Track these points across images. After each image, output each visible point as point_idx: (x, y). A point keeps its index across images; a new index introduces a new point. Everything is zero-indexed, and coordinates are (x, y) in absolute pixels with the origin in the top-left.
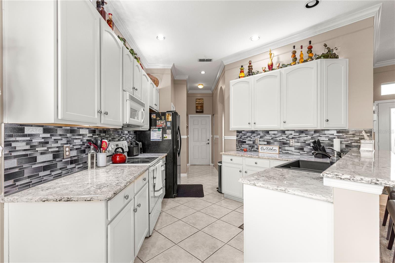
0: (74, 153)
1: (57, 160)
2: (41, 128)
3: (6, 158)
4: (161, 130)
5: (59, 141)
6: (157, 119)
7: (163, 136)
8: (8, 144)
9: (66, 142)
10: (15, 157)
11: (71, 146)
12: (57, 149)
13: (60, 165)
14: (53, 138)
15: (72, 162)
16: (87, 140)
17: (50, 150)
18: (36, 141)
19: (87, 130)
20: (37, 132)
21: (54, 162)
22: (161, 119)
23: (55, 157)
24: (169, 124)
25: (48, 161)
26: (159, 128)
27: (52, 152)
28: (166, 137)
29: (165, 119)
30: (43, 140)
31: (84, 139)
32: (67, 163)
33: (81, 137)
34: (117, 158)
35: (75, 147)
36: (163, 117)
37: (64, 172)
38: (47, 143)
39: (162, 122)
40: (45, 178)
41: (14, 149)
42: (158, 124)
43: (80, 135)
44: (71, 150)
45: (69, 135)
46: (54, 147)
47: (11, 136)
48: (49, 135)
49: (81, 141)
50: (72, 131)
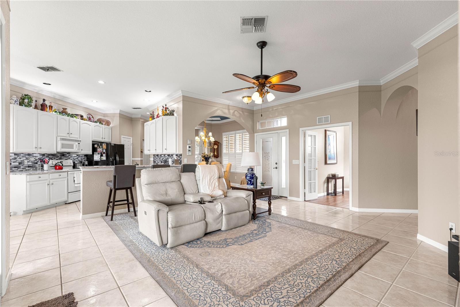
0: (30, 163)
1: (21, 165)
2: (14, 154)
4: (100, 154)
5: (22, 159)
6: (98, 147)
7: (101, 158)
9: (25, 159)
11: (29, 160)
12: (21, 161)
13: (22, 167)
14: (19, 157)
15: (29, 167)
16: (38, 159)
17: (17, 161)
19: (39, 154)
20: (12, 155)
21: (19, 166)
22: (100, 148)
23: (19, 164)
24: (104, 151)
25: (16, 165)
26: (98, 153)
27: (18, 162)
28: (103, 158)
29: (102, 148)
30: (14, 158)
31: (36, 158)
32: (26, 167)
33: (35, 157)
34: (57, 167)
35: (30, 161)
36: (101, 147)
37: (24, 170)
38: (16, 159)
39: (100, 149)
40: (15, 171)
42: (98, 150)
43: (34, 156)
44: (28, 162)
45: (27, 156)
46: (19, 160)
48: (17, 156)
49: (35, 159)
50: (29, 155)
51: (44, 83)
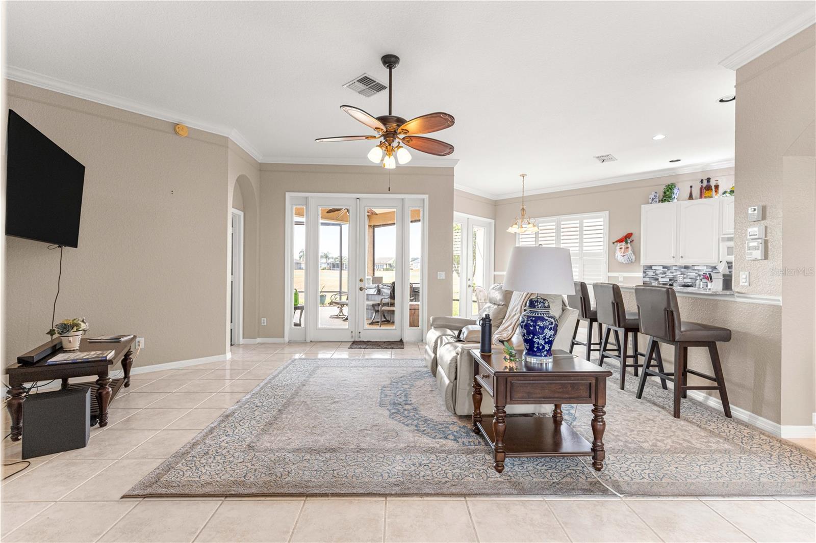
2: (662, 267)
3: (644, 277)
5: (674, 273)
8: (644, 272)
9: (680, 274)
10: (648, 277)
11: (685, 276)
12: (673, 277)
14: (669, 271)
18: (658, 272)
38: (665, 273)
41: (648, 274)
43: (695, 270)
44: (684, 278)
46: (671, 276)
47: (646, 270)
48: (666, 270)
49: (696, 273)
50: (686, 267)
51: (670, 162)
